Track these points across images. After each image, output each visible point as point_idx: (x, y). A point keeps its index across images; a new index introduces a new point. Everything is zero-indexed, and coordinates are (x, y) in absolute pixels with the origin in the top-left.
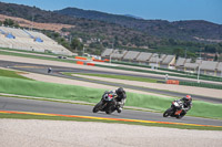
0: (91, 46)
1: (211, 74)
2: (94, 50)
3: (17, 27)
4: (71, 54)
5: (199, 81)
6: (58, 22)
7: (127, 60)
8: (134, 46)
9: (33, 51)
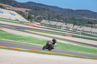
0: (38, 18)
1: (88, 33)
2: (39, 20)
3: (4, 8)
4: (27, 21)
5: (80, 36)
6: (24, 8)
7: (52, 25)
8: (57, 20)
9: (10, 19)
